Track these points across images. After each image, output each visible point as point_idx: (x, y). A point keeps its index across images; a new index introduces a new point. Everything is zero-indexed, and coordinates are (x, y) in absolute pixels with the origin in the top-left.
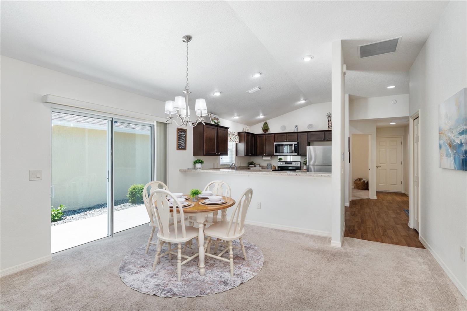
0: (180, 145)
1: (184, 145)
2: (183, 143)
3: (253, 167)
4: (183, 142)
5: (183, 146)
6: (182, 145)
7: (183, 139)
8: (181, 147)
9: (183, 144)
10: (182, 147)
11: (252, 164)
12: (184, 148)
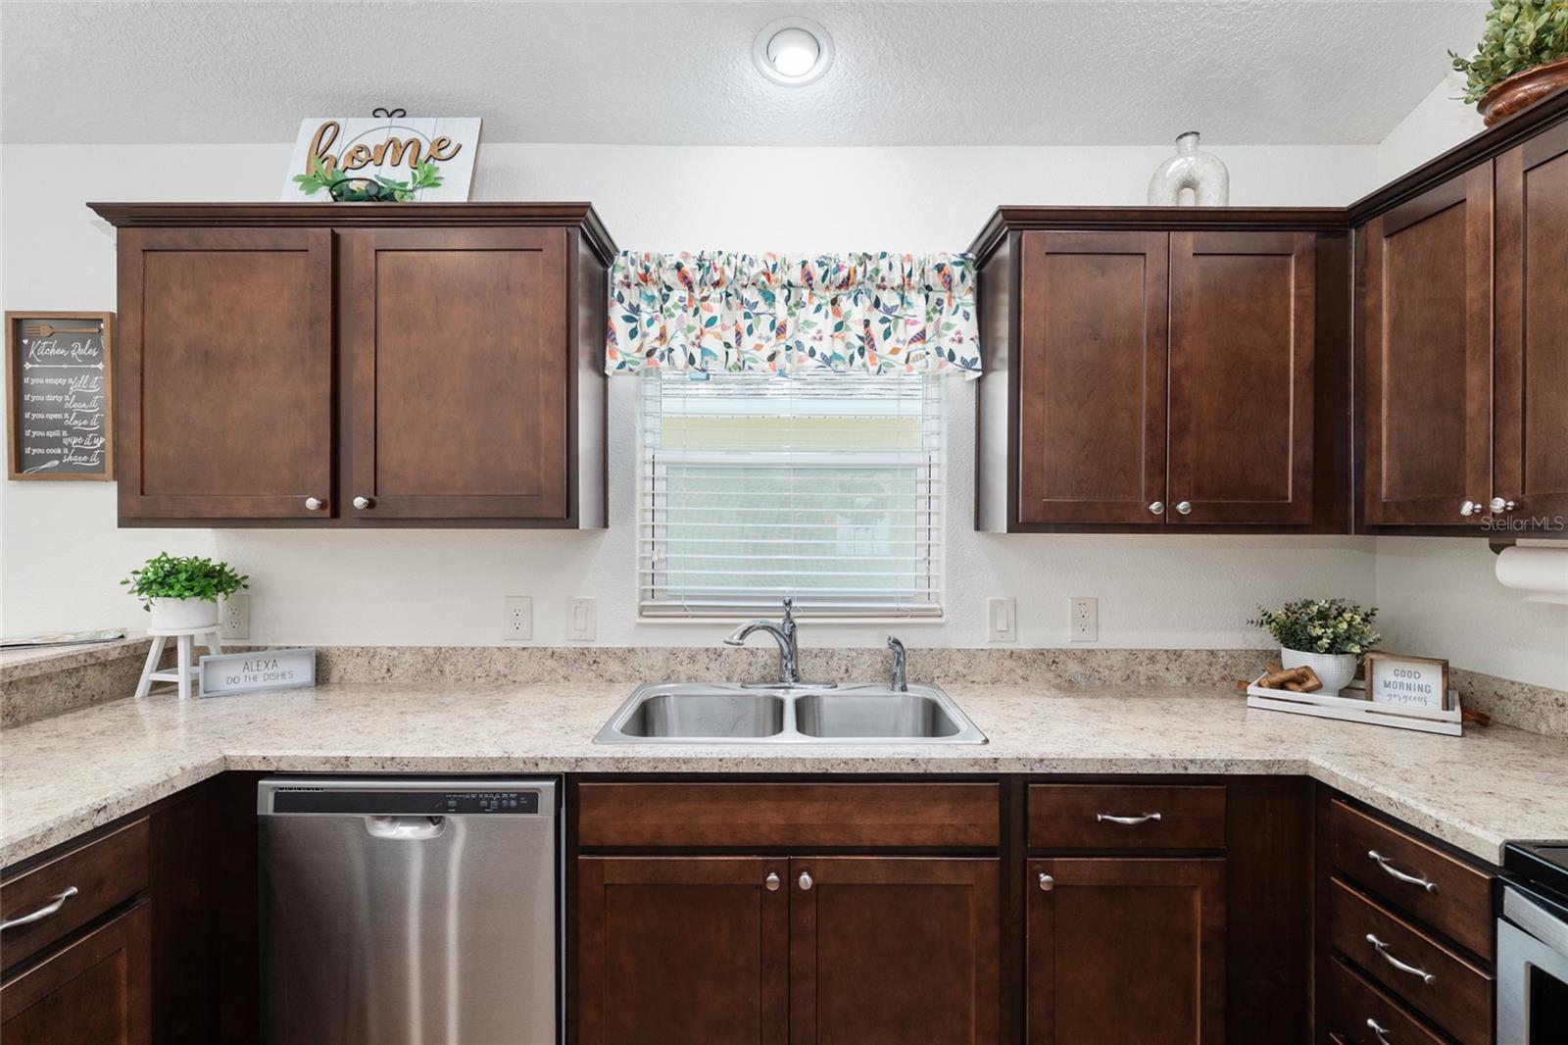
0: (57, 442)
1: (99, 442)
2: (78, 424)
3: (1300, 680)
4: (89, 417)
5: (90, 453)
6: (75, 441)
7: (81, 397)
8: (59, 457)
9: (83, 434)
10: (79, 460)
11: (1310, 645)
12: (95, 462)
